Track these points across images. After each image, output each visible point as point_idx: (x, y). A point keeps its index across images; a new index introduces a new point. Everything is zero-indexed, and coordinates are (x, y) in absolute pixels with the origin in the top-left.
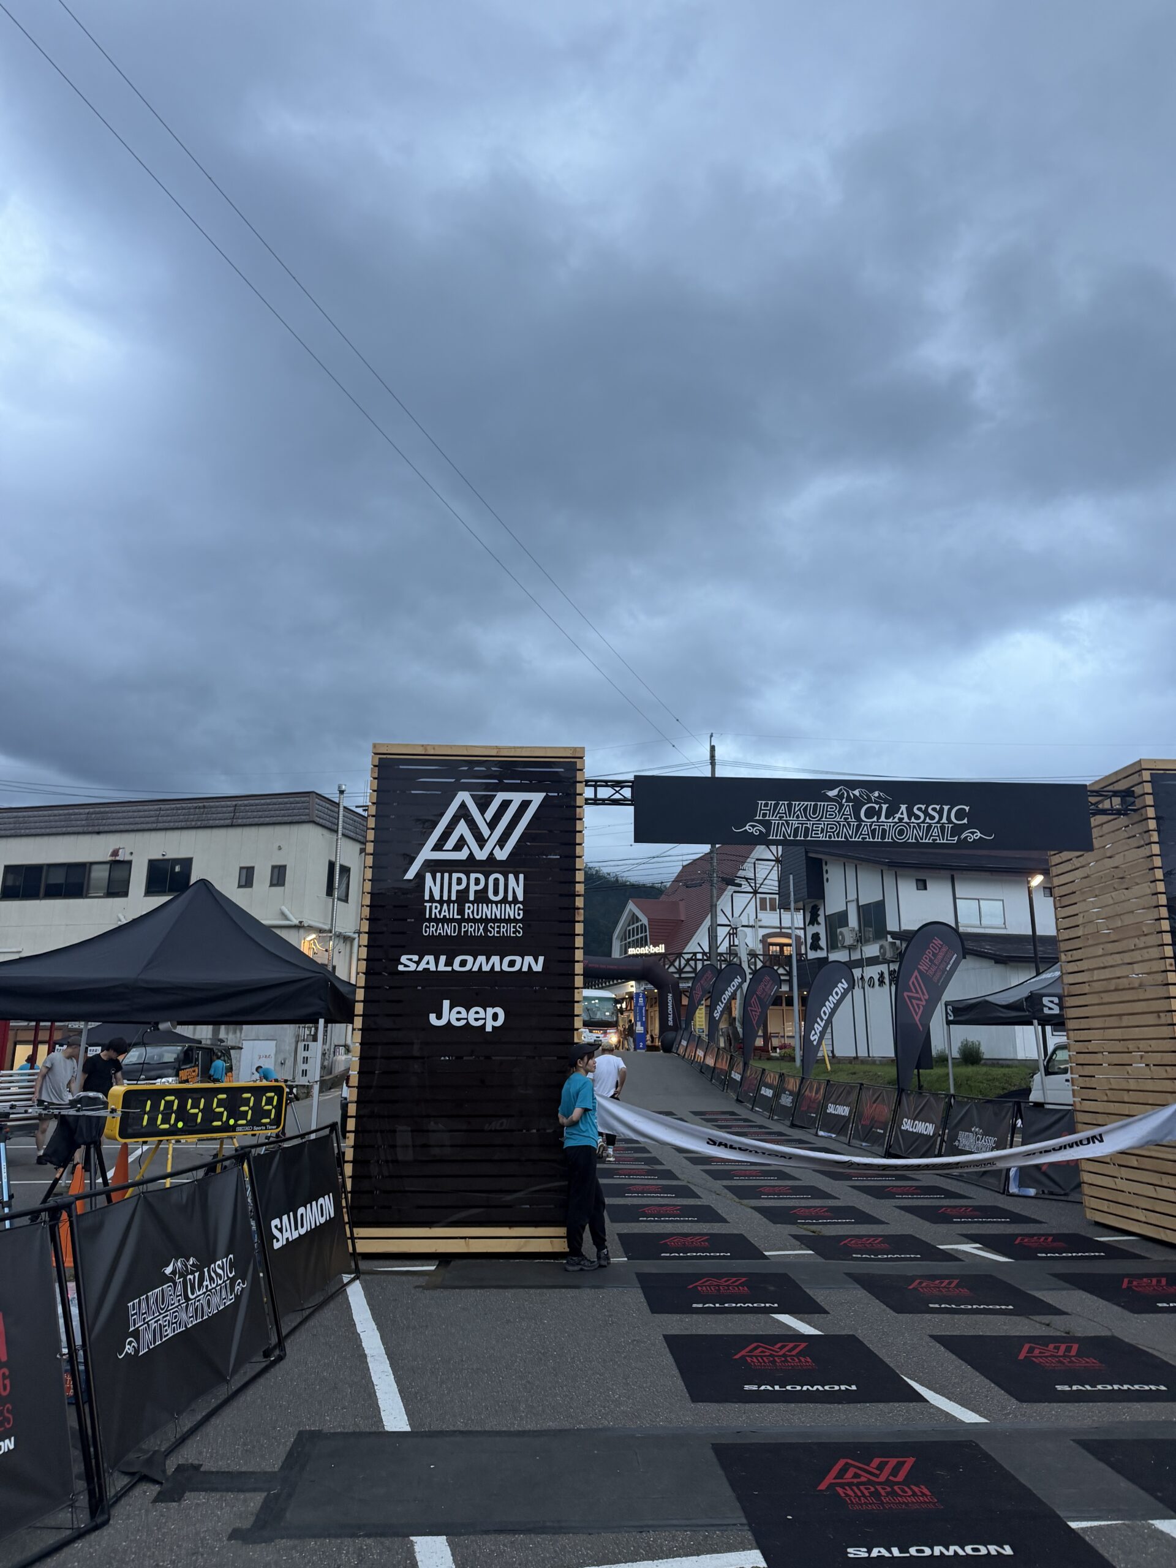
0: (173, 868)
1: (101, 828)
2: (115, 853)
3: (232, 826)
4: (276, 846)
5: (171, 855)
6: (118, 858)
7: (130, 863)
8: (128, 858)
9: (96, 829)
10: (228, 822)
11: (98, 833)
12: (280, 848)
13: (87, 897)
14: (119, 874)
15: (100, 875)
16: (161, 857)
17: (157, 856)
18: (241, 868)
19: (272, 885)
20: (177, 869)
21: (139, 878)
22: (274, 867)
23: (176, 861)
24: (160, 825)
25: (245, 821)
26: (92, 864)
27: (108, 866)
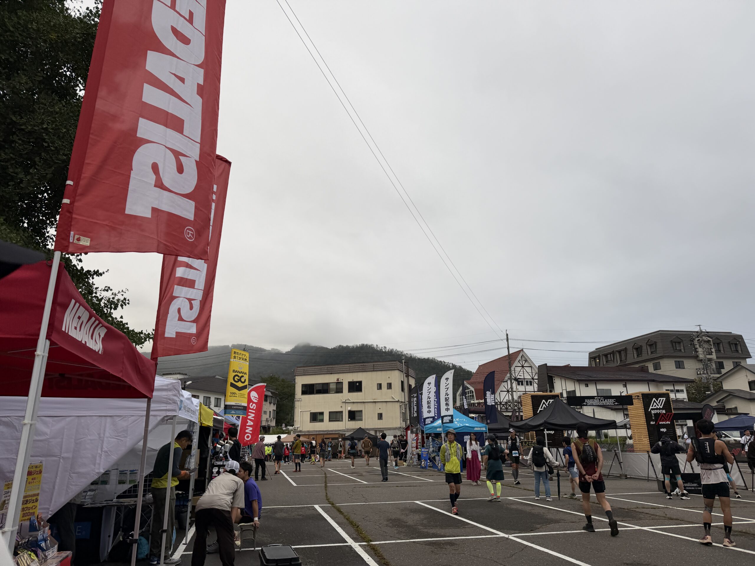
0: (356, 384)
1: (332, 372)
2: (338, 380)
3: (373, 371)
4: (388, 377)
5: (355, 380)
6: (339, 381)
7: (342, 383)
8: (341, 381)
9: (331, 372)
10: (372, 370)
11: (331, 374)
12: (389, 378)
13: (329, 393)
14: (339, 386)
15: (333, 386)
16: (352, 381)
17: (351, 380)
18: (377, 384)
19: (388, 389)
20: (357, 384)
21: (346, 387)
22: (387, 383)
23: (357, 382)
24: (351, 371)
25: (377, 369)
26: (330, 383)
27: (335, 384)
